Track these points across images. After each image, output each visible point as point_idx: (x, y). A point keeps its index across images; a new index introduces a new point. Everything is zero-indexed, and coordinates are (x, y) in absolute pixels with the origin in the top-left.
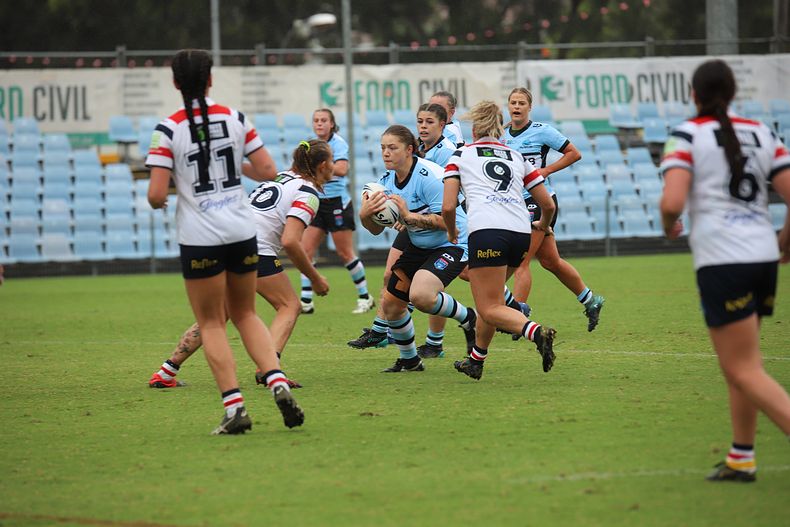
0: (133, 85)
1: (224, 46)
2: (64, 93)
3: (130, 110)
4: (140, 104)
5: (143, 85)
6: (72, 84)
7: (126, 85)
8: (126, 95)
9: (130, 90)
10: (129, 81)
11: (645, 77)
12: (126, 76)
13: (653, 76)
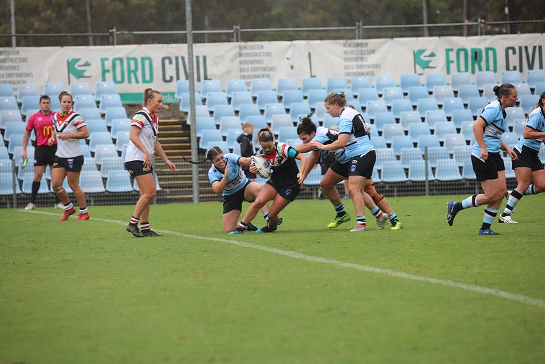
3: (245, 74)
4: (255, 69)
7: (240, 55)
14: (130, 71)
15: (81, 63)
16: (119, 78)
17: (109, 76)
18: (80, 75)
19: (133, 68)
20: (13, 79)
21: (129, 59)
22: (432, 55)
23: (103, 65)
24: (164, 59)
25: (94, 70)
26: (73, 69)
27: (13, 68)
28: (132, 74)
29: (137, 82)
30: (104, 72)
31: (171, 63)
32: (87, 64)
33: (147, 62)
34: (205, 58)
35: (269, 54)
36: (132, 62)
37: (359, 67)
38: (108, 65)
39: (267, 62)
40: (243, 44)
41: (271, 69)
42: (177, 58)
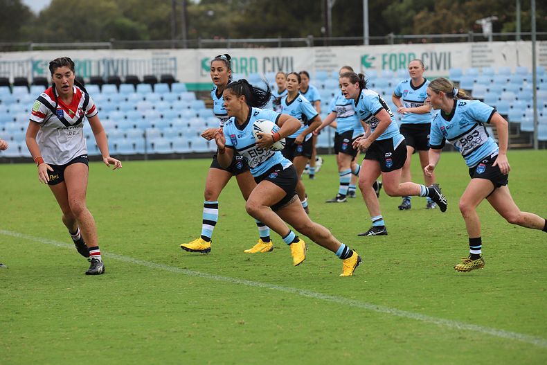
0: (477, 51)
1: (538, 30)
2: (438, 56)
3: (474, 64)
4: (481, 61)
5: (483, 51)
6: (443, 51)
7: (473, 51)
8: (473, 57)
9: (475, 54)
10: (475, 49)
12: (473, 47)
14: (401, 63)
15: (370, 57)
16: (394, 67)
17: (387, 66)
18: (368, 66)
19: (402, 60)
20: (328, 68)
21: (400, 55)
23: (384, 59)
24: (423, 55)
25: (378, 63)
26: (364, 61)
27: (328, 61)
28: (402, 65)
30: (384, 63)
32: (373, 58)
34: (449, 54)
35: (490, 51)
36: (402, 58)
38: (387, 59)
39: (489, 56)
40: (474, 44)
41: (492, 61)
42: (432, 54)
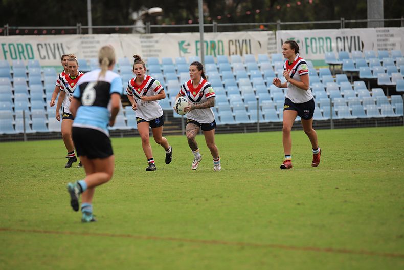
2: (52, 47)
3: (86, 54)
4: (91, 52)
7: (82, 43)
8: (83, 48)
9: (85, 45)
10: (84, 41)
11: (340, 38)
12: (82, 38)
13: (344, 38)
14: (20, 53)
16: (14, 56)
17: (8, 55)
19: (21, 50)
21: (18, 45)
22: (189, 45)
23: (3, 49)
24: (38, 45)
28: (21, 55)
29: (25, 59)
30: (5, 52)
31: (42, 47)
33: (29, 47)
34: (62, 44)
35: (98, 42)
36: (20, 47)
37: (150, 51)
38: (7, 48)
40: (82, 36)
42: (45, 44)
